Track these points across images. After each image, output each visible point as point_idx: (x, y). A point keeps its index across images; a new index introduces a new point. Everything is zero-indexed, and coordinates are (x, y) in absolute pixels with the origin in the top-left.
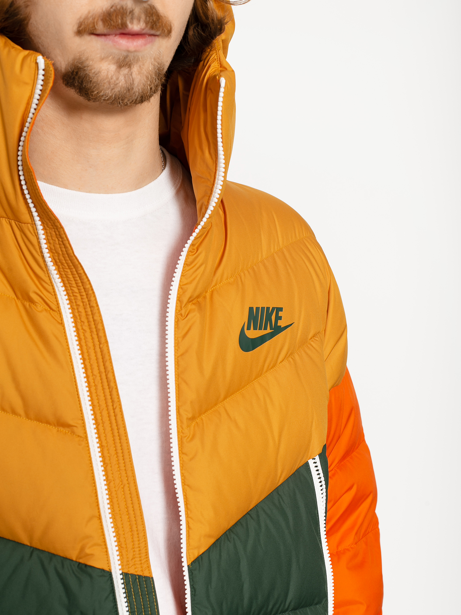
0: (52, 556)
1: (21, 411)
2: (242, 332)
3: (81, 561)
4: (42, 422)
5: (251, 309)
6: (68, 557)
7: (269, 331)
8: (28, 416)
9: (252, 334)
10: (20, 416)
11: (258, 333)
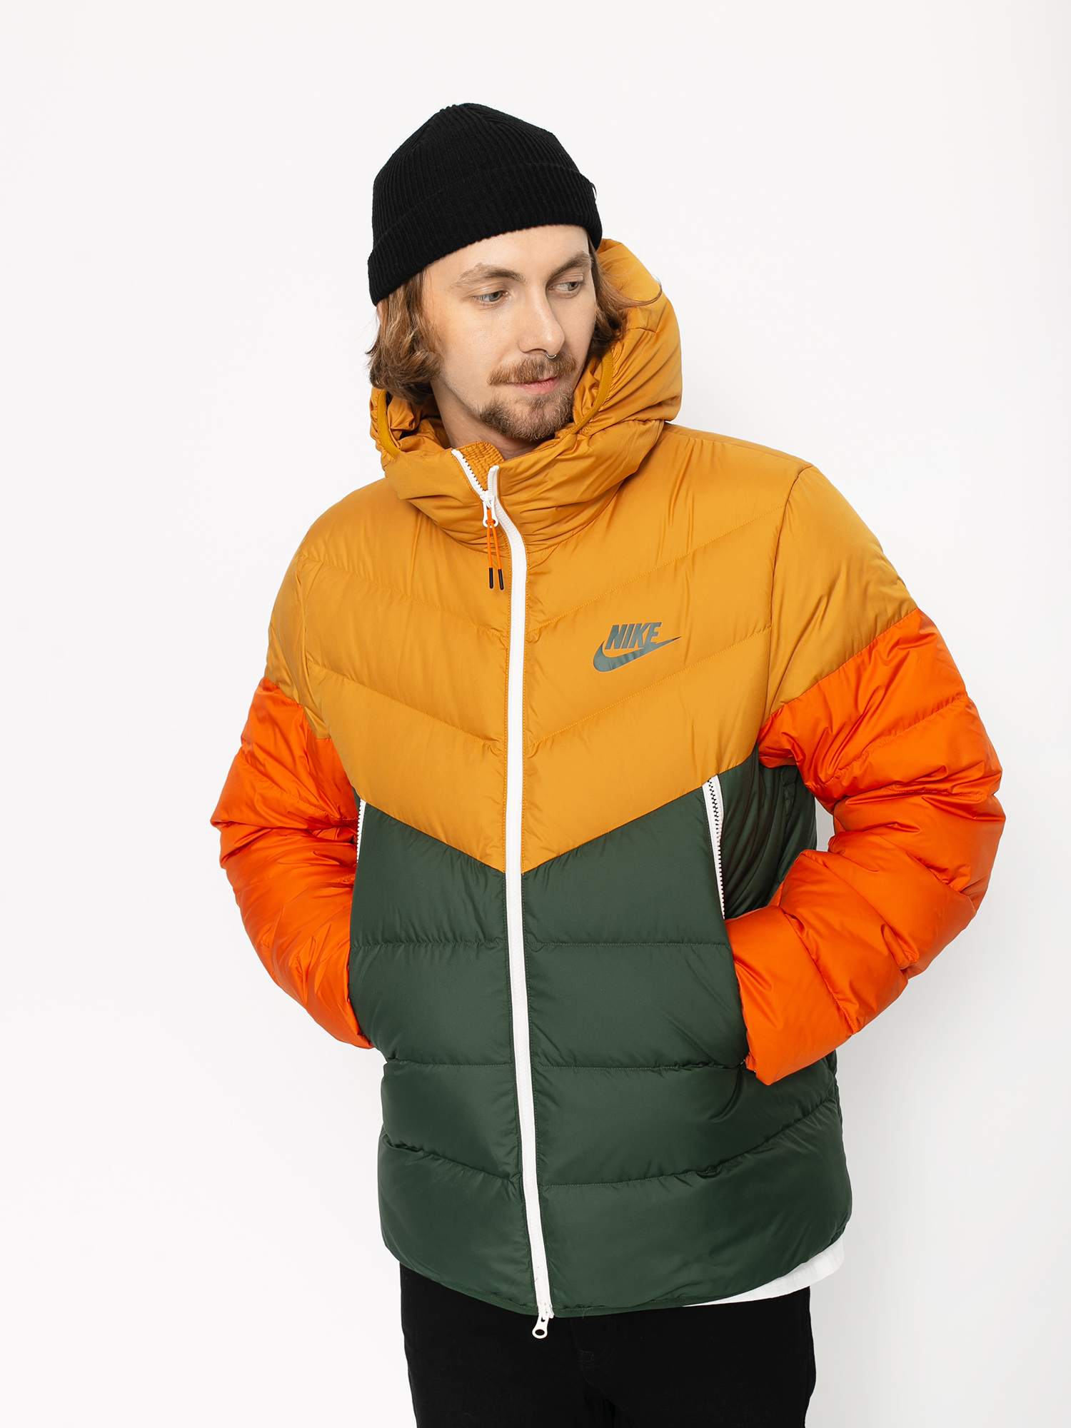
1: (458, 724)
2: (599, 651)
3: (482, 861)
4: (472, 734)
5: (615, 628)
6: (474, 855)
7: (636, 648)
8: (462, 729)
9: (612, 653)
10: (457, 727)
11: (621, 652)
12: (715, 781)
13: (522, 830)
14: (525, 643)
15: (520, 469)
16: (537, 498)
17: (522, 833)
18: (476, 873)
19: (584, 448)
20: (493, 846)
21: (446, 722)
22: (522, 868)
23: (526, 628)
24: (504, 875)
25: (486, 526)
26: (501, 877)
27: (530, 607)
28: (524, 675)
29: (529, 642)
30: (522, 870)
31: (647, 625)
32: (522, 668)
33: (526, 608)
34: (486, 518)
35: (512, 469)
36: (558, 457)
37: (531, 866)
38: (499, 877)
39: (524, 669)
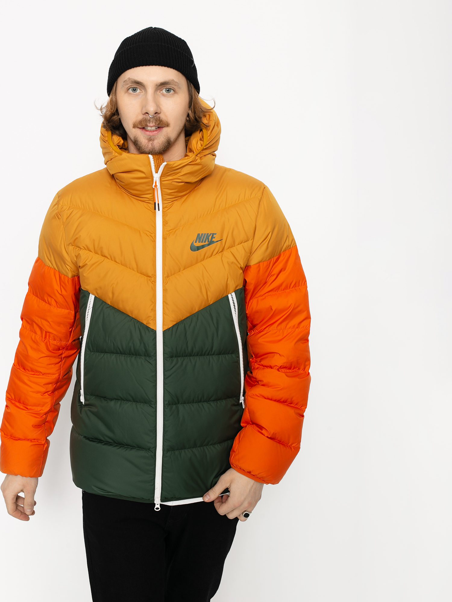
0: (138, 322)
1: (136, 270)
2: (192, 244)
3: (147, 325)
4: (142, 274)
5: (199, 235)
6: (143, 323)
7: (207, 243)
8: (138, 272)
9: (198, 244)
10: (135, 271)
11: (201, 244)
12: (234, 294)
13: (163, 313)
14: (163, 239)
15: (174, 166)
16: (177, 178)
17: (163, 315)
18: (144, 329)
19: (199, 161)
20: (151, 320)
21: (130, 268)
22: (163, 329)
23: (163, 233)
24: (156, 331)
25: (154, 187)
26: (154, 332)
27: (165, 225)
28: (163, 252)
29: (164, 238)
30: (163, 330)
31: (211, 234)
32: (162, 249)
33: (163, 225)
34: (154, 184)
35: (171, 165)
36: (189, 163)
37: (166, 328)
38: (153, 332)
39: (163, 249)
